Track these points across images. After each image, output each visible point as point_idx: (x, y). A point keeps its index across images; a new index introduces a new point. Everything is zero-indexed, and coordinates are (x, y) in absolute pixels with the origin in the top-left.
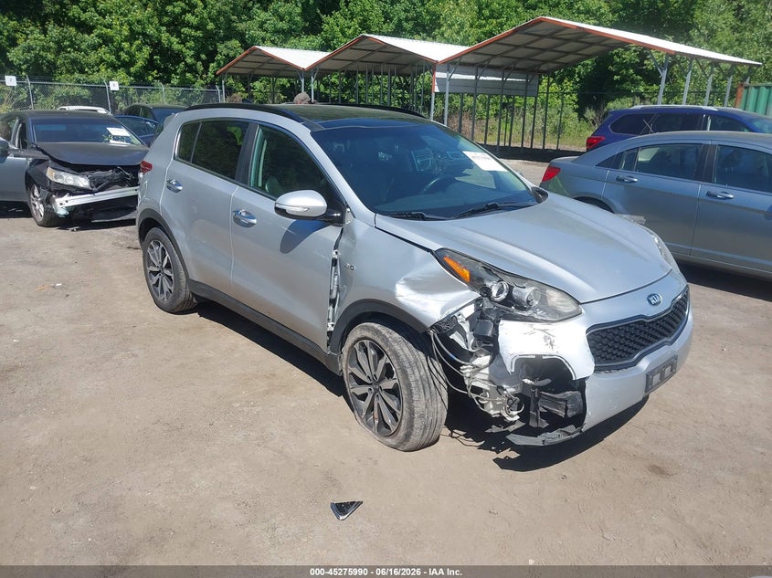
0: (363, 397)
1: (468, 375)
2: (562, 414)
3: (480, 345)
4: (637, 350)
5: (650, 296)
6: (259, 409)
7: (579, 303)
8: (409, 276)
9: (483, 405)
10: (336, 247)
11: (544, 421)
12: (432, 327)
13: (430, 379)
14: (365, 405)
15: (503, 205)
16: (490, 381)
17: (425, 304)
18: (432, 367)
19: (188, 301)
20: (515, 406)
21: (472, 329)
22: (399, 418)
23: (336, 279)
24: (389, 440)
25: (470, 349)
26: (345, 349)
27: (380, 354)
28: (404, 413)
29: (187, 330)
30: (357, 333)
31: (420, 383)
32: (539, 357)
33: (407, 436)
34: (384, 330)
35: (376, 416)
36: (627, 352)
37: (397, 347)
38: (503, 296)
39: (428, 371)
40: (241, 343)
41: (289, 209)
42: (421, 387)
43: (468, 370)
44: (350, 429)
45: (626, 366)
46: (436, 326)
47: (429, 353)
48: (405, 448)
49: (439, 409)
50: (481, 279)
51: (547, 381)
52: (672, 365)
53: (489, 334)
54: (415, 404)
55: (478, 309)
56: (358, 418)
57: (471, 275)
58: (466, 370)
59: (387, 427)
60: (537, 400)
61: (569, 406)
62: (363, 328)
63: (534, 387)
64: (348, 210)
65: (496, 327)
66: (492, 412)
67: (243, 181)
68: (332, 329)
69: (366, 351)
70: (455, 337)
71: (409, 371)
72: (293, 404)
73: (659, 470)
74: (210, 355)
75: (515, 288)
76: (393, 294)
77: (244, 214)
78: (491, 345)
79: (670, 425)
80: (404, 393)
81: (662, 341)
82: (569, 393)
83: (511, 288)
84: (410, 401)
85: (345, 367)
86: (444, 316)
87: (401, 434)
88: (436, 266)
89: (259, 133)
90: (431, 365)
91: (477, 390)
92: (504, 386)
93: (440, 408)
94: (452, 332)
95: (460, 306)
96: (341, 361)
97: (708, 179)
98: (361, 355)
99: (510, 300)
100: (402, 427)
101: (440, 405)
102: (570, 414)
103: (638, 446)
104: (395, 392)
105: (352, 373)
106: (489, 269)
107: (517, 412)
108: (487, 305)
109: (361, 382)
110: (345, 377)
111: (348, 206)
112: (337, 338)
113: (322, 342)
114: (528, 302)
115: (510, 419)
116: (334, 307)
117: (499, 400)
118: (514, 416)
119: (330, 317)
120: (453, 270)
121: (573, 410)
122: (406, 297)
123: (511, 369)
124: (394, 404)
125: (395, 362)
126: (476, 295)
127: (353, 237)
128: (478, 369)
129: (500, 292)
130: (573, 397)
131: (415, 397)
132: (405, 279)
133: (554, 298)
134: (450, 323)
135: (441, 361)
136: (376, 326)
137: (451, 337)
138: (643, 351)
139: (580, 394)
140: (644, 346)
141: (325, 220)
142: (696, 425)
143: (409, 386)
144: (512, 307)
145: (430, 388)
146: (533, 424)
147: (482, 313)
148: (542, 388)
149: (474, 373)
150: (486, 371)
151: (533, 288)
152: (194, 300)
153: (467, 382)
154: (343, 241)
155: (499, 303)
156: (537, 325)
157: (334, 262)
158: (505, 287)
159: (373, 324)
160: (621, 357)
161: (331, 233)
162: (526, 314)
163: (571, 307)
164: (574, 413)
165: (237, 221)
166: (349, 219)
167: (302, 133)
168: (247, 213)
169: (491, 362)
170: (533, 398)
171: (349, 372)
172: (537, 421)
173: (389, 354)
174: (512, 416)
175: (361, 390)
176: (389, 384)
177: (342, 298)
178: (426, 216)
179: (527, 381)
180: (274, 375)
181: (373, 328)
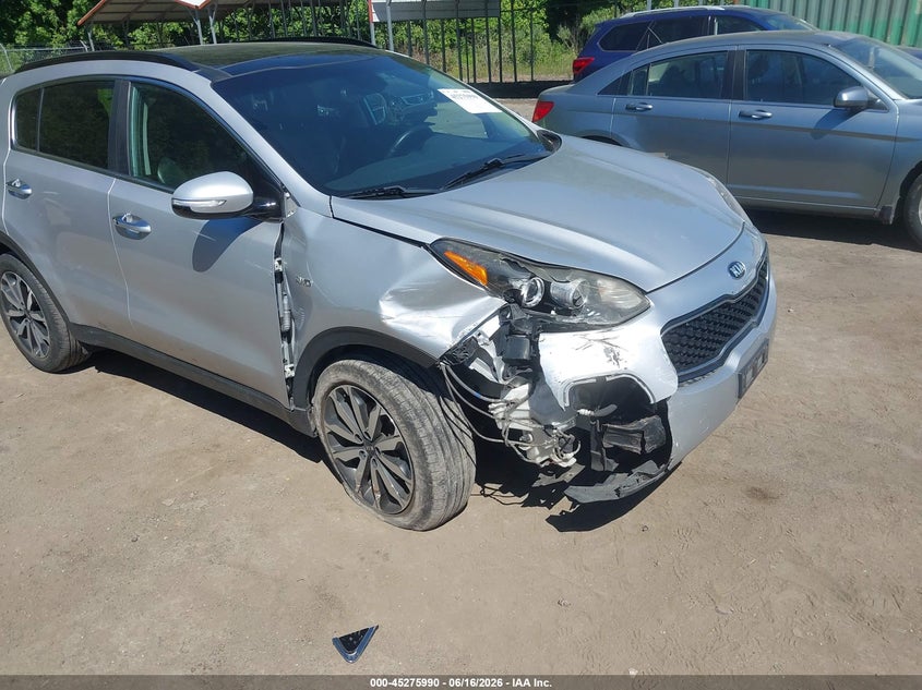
0: (354, 463)
1: (501, 416)
2: (637, 449)
3: (513, 373)
4: (721, 343)
5: (731, 266)
6: (203, 503)
7: (644, 293)
8: (396, 286)
9: (524, 453)
10: (278, 253)
11: (611, 461)
12: (442, 359)
13: (448, 429)
14: (357, 473)
15: (508, 161)
16: (533, 419)
17: (427, 326)
18: (447, 411)
19: (74, 353)
20: (570, 446)
21: (500, 353)
22: (411, 488)
23: (286, 302)
24: (400, 519)
25: (501, 382)
26: (317, 399)
27: (370, 403)
28: (418, 483)
29: (80, 396)
30: (330, 376)
31: (434, 437)
32: (601, 380)
33: (426, 512)
34: (371, 369)
35: (376, 487)
36: (711, 349)
37: (393, 391)
38: (537, 298)
39: (443, 419)
40: (162, 404)
41: (195, 206)
42: (437, 443)
43: (501, 409)
44: (341, 511)
45: (712, 369)
46: (449, 356)
47: (441, 392)
48: (424, 528)
49: (465, 468)
50: (504, 278)
51: (612, 408)
52: (762, 354)
53: (525, 355)
54: (431, 468)
55: (504, 323)
56: (350, 492)
57: (487, 273)
58: (497, 409)
59: (395, 501)
60: (601, 435)
61: (647, 438)
62: (338, 369)
63: (593, 418)
64: (287, 195)
65: (535, 345)
66: (538, 460)
67: (122, 171)
68: (293, 374)
69: (348, 400)
70: (477, 366)
71: (417, 423)
72: (252, 487)
73: (760, 494)
74: (120, 430)
75: (553, 284)
76: (377, 316)
77: (130, 220)
78: (529, 370)
79: (756, 426)
80: (413, 454)
81: (749, 323)
82: (644, 421)
83: (547, 285)
84: (425, 466)
85: (319, 425)
86: (459, 339)
87: (417, 509)
88: (436, 267)
89: (133, 95)
90: (445, 408)
91: (516, 434)
92: (553, 424)
93: (467, 465)
94: (471, 360)
95: (480, 322)
96: (313, 417)
97: (738, 96)
98: (341, 407)
99: (548, 303)
100: (417, 500)
101: (465, 461)
102: (648, 449)
103: (725, 463)
104: (400, 453)
105: (332, 433)
106: (515, 262)
107: (572, 454)
108: (518, 314)
109: (346, 443)
110: (322, 438)
111: (286, 190)
112: (302, 387)
113: (280, 393)
114: (575, 301)
115: (564, 465)
116: (289, 342)
117: (548, 443)
118: (569, 460)
119: (287, 357)
120: (463, 271)
121: (652, 443)
122: (398, 318)
123: (564, 403)
124: (401, 470)
125: (393, 413)
126: (500, 302)
127: (301, 236)
128: (513, 405)
129: (532, 292)
130: (651, 426)
131: (430, 459)
132: (392, 293)
133: (608, 289)
134: (468, 348)
135: (459, 401)
136: (358, 364)
137: (471, 367)
138: (730, 343)
139: (659, 419)
140: (730, 336)
141: (254, 214)
142: (787, 420)
143: (419, 444)
144: (554, 313)
145: (449, 441)
146: (596, 466)
147: (511, 326)
148: (604, 420)
149: (509, 412)
150: (526, 406)
151: (579, 281)
152: (85, 351)
153: (500, 426)
154: (286, 243)
155: (532, 308)
156: (593, 334)
157: (279, 276)
158: (539, 285)
159: (352, 362)
160: (704, 356)
161: (266, 233)
162: (575, 320)
163: (635, 300)
164: (655, 446)
165: (122, 231)
166: (290, 210)
167: (199, 86)
168: (134, 217)
169: (531, 393)
170: (593, 433)
171: (327, 431)
172: (603, 462)
173: (384, 402)
174: (566, 460)
175: (349, 454)
176: (389, 444)
177: (300, 328)
178: (405, 191)
179: (583, 412)
180: (218, 446)
181: (353, 367)
